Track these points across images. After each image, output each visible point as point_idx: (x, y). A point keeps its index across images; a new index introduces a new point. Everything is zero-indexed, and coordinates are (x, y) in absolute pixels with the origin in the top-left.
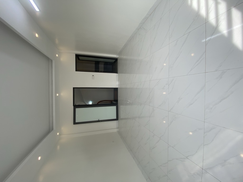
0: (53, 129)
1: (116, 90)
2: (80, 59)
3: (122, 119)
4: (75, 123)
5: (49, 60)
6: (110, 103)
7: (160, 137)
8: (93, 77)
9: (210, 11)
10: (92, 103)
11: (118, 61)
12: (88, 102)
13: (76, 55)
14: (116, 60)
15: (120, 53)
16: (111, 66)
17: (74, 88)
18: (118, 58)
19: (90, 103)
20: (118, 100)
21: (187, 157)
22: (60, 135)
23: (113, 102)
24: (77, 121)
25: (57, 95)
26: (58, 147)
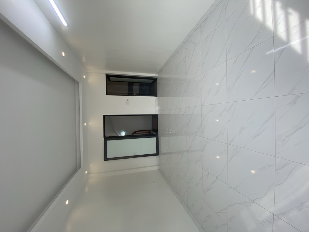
0: (80, 167)
1: (155, 117)
2: (111, 80)
3: (164, 154)
4: (106, 159)
5: (75, 82)
6: (148, 134)
7: (217, 177)
8: (127, 101)
9: (279, 22)
10: (125, 134)
11: (158, 81)
12: (120, 133)
13: (106, 75)
14: (155, 80)
15: (160, 72)
16: (148, 87)
17: (104, 116)
18: (158, 77)
19: (123, 134)
20: (157, 130)
21: (253, 201)
22: (88, 173)
23: (152, 132)
24: (108, 157)
25: (85, 124)
26: (87, 189)
